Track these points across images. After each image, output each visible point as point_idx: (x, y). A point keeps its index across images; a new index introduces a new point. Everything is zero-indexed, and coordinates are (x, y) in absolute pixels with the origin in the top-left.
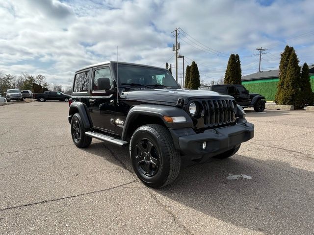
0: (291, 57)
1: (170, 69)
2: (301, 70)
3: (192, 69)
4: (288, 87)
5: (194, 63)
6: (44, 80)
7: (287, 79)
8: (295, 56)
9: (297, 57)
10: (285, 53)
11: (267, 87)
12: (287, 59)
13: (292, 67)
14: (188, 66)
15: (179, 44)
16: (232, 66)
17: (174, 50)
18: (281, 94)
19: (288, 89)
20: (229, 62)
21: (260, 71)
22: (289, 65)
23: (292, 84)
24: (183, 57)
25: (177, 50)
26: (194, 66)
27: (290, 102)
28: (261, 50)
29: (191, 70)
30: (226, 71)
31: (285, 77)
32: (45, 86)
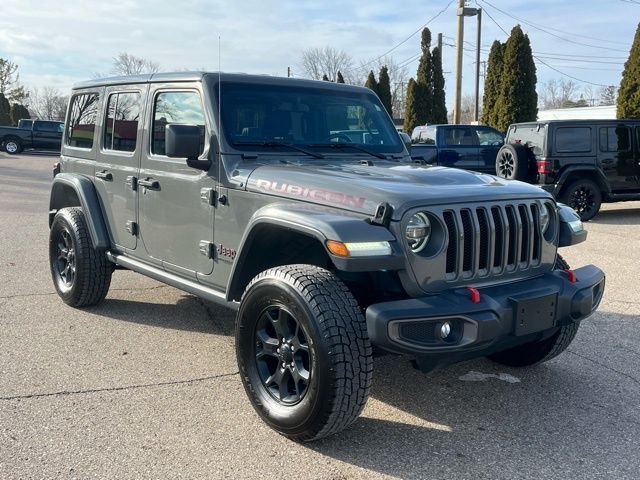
1: (438, 51)
3: (509, 52)
5: (517, 32)
6: (14, 76)
14: (497, 43)
26: (520, 41)
29: (508, 58)
30: (627, 65)
32: (16, 98)
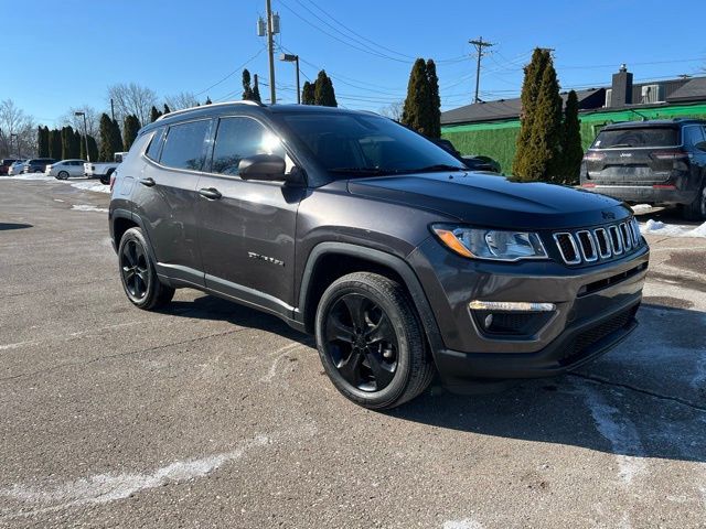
0: (545, 77)
1: (256, 88)
2: (564, 106)
3: (317, 89)
4: (537, 143)
5: (322, 75)
7: (535, 126)
8: (553, 74)
9: (557, 78)
10: (532, 67)
11: (495, 140)
12: (537, 79)
13: (547, 99)
14: (307, 83)
15: (277, 18)
16: (418, 88)
17: (262, 34)
18: (525, 160)
19: (539, 147)
20: (413, 80)
21: (477, 99)
22: (541, 93)
23: (547, 137)
24: (297, 58)
25: (271, 34)
26: (324, 82)
27: (541, 177)
28: (480, 44)
31: (533, 121)
